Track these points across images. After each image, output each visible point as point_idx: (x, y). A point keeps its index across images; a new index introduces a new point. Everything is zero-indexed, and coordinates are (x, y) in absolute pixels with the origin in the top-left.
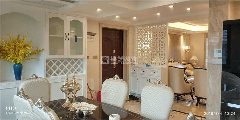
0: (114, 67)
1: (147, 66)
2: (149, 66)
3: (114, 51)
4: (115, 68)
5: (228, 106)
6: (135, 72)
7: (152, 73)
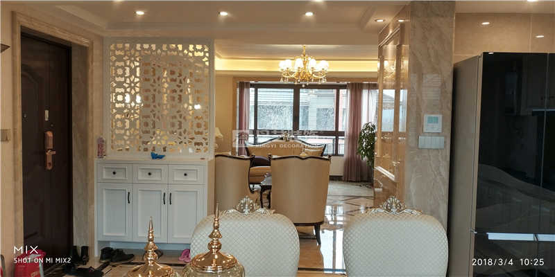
0: (49, 168)
1: (155, 157)
2: (161, 157)
3: (47, 112)
4: (51, 170)
5: (490, 238)
6: (116, 177)
7: (179, 177)
